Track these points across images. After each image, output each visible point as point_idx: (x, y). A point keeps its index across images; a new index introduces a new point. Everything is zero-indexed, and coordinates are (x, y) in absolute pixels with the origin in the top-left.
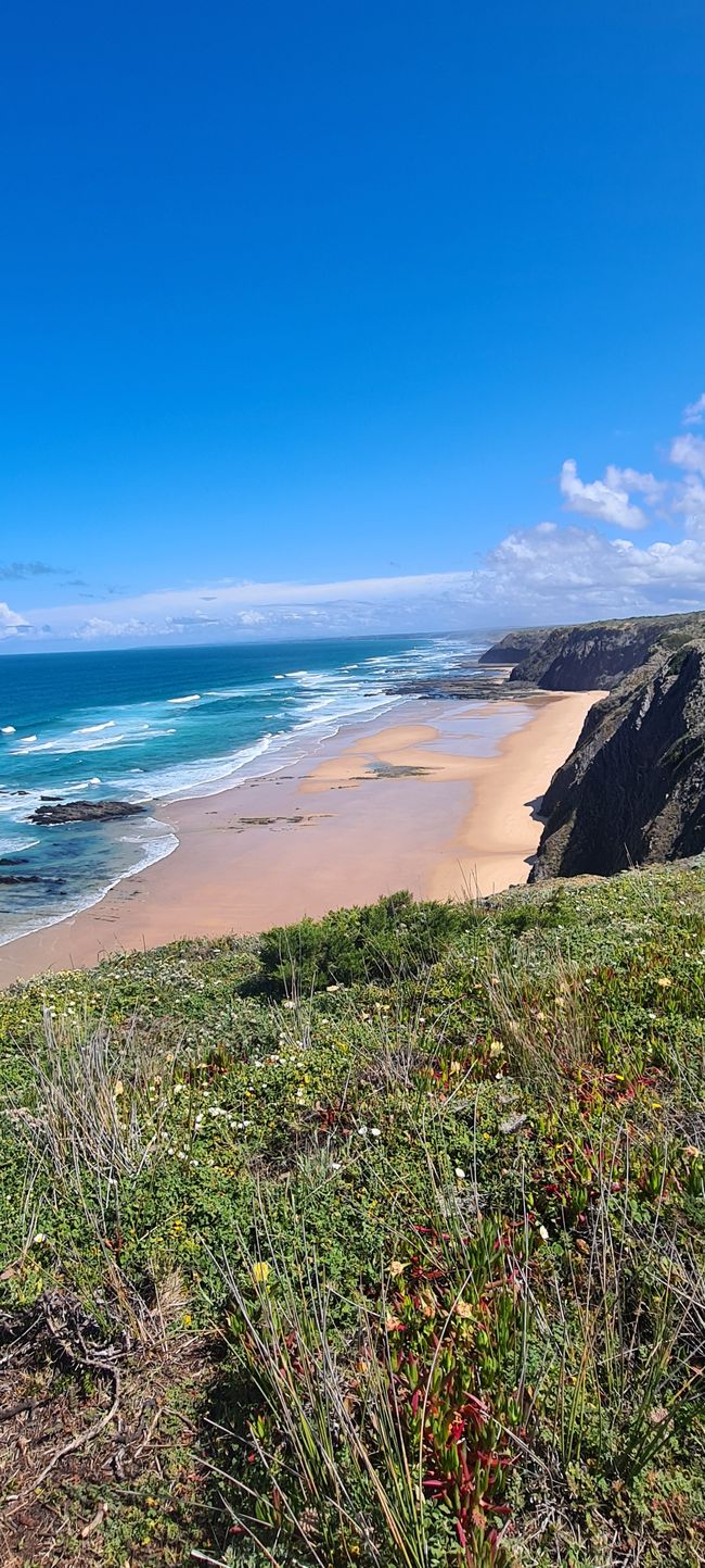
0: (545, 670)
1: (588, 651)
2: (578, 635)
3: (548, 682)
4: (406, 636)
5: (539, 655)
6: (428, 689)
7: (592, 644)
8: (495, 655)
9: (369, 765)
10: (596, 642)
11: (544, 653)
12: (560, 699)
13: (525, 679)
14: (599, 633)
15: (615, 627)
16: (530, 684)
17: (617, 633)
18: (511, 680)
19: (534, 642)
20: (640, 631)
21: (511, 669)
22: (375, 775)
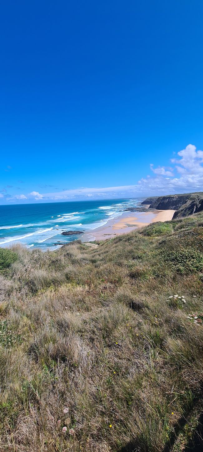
0: (157, 206)
1: (167, 201)
2: (164, 198)
3: (158, 208)
4: (123, 199)
5: (156, 202)
6: (132, 210)
7: (168, 200)
8: (144, 203)
9: (126, 224)
10: (169, 199)
11: (157, 202)
12: (161, 211)
13: (153, 208)
14: (169, 198)
15: (173, 196)
16: (154, 209)
17: (173, 198)
18: (149, 208)
19: (153, 200)
20: (178, 197)
21: (149, 206)
22: (128, 226)
